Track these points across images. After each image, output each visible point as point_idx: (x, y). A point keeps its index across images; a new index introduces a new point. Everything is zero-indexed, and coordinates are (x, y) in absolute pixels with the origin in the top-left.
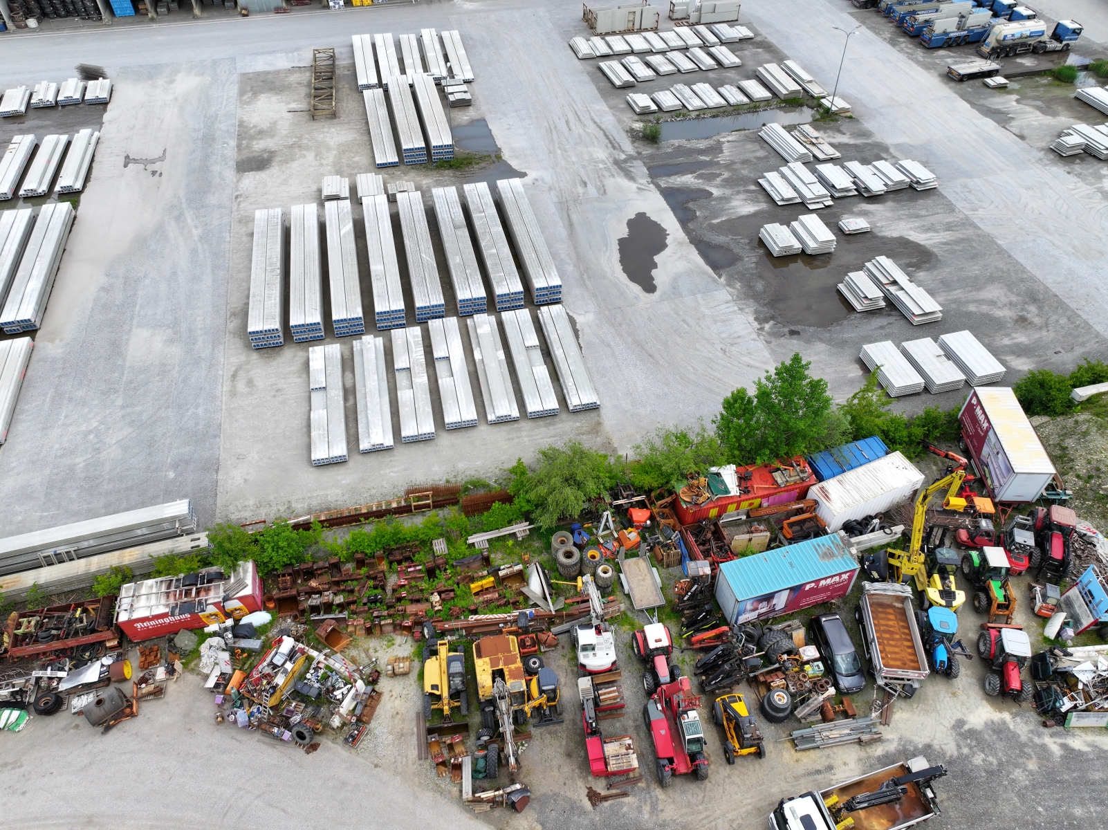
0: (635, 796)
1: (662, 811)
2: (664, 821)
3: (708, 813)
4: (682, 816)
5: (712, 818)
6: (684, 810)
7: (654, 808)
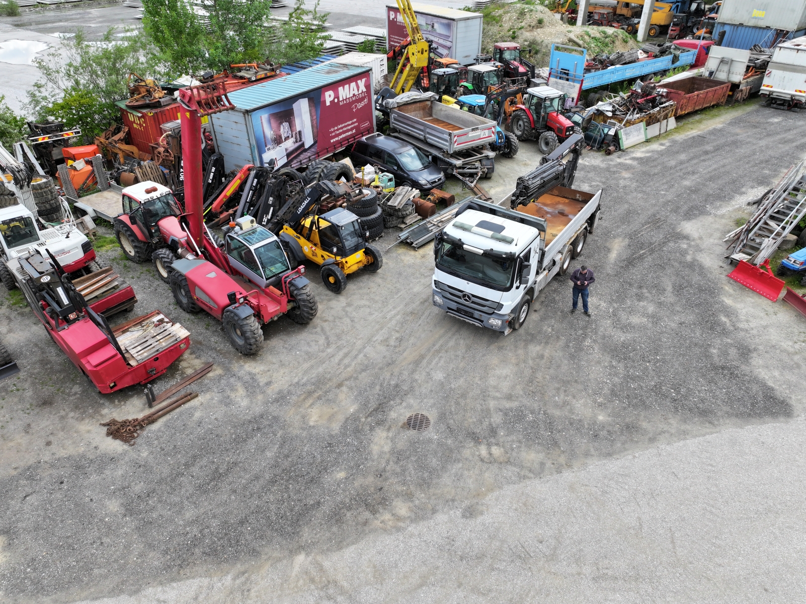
0: (209, 390)
1: (269, 384)
2: (280, 392)
3: (345, 350)
4: (306, 372)
5: (354, 353)
6: (306, 366)
7: (252, 386)
